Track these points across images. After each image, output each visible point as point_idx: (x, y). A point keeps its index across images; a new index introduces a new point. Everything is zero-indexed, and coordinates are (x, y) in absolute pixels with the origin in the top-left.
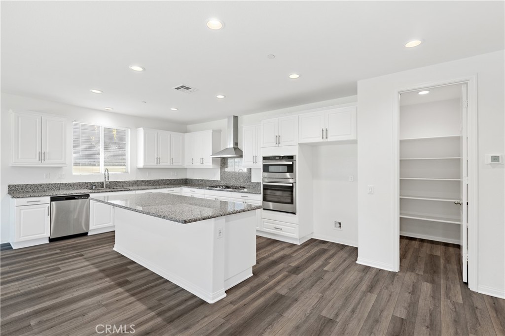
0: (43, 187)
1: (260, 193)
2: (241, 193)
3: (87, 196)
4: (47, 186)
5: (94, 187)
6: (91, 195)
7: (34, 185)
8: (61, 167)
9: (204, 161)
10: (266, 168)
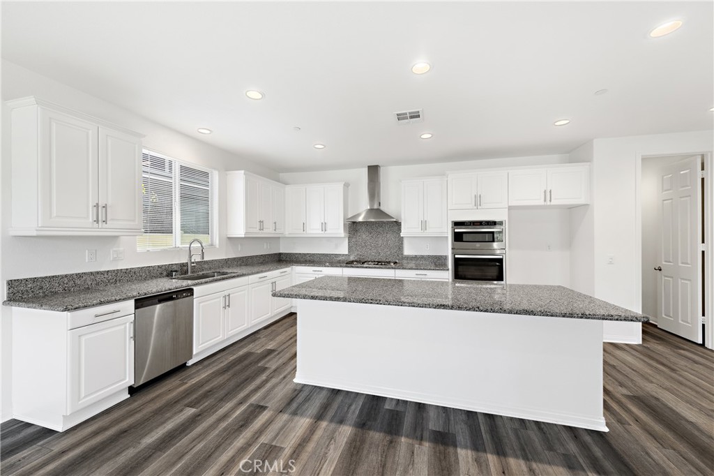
0: (85, 280)
1: (448, 270)
2: (416, 271)
3: (190, 292)
4: (92, 277)
5: (174, 273)
6: (195, 289)
7: (66, 276)
8: (117, 237)
9: (328, 227)
10: (458, 237)
